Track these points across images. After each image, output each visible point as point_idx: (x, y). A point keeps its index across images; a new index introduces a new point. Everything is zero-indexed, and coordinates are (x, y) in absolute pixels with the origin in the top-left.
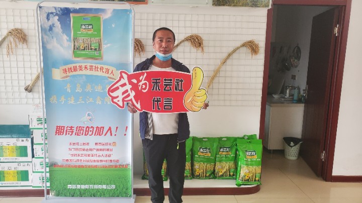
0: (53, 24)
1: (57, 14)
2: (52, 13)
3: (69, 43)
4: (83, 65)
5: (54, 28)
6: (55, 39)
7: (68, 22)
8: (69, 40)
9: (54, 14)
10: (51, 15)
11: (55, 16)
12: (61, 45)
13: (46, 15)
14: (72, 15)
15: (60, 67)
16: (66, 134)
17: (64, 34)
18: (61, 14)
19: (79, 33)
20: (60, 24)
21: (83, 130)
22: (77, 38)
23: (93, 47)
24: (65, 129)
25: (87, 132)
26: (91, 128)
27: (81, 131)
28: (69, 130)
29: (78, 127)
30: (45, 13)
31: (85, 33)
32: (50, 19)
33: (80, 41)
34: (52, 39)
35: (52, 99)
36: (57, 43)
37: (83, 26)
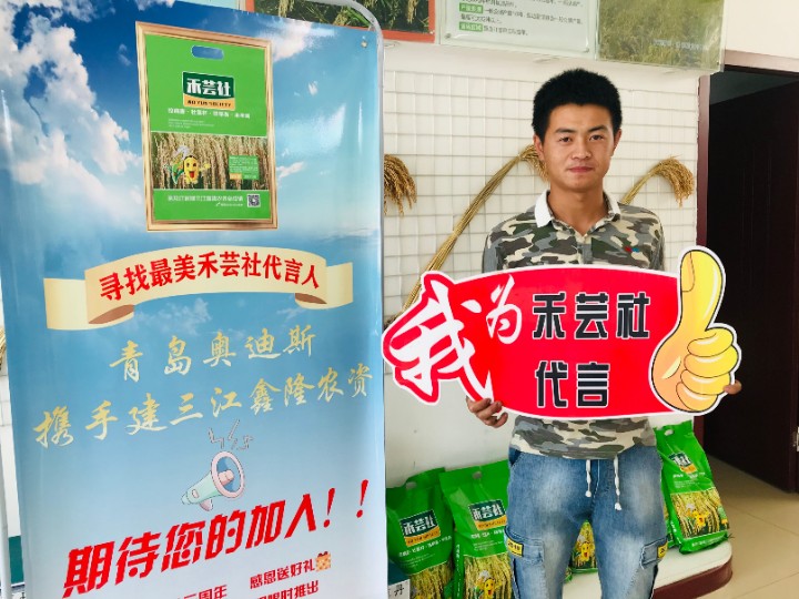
0: (49, 66)
1: (67, 20)
2: (42, 11)
3: (130, 156)
4: (196, 253)
5: (51, 85)
6: (58, 138)
7: (125, 60)
8: (133, 144)
9: (57, 16)
10: (35, 21)
11: (55, 25)
12: (93, 167)
13: (12, 18)
14: (141, 30)
15: (87, 272)
16: (120, 579)
17: (107, 113)
18: (86, 19)
19: (177, 111)
20: (84, 64)
21: (199, 535)
22: (166, 136)
23: (236, 176)
24: (116, 555)
25: (216, 542)
26: (232, 519)
27: (190, 541)
28: (133, 553)
29: (175, 528)
30: (4, 9)
31: (199, 113)
32: (33, 37)
33: (179, 150)
34: (43, 138)
35: (45, 426)
36: (68, 154)
37: (194, 81)
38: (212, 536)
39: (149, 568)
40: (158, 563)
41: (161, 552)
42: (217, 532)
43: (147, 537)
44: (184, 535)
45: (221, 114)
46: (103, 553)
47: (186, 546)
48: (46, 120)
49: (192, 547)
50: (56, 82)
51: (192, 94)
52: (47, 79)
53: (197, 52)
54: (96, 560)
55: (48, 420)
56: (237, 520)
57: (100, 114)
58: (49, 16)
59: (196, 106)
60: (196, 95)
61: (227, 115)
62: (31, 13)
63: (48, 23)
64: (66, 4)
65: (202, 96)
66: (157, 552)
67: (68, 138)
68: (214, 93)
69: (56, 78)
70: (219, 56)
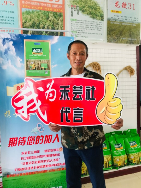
0: (8, 48)
1: (12, 40)
2: (7, 39)
3: (22, 64)
5: (9, 52)
6: (10, 61)
7: (22, 46)
8: (23, 62)
9: (10, 39)
10: (6, 41)
11: (10, 41)
12: (15, 66)
13: (2, 40)
14: (25, 41)
15: (14, 85)
16: (19, 145)
17: (18, 56)
18: (15, 40)
19: (31, 55)
20: (14, 48)
21: (34, 139)
22: (29, 60)
23: (43, 68)
24: (18, 140)
25: (37, 141)
26: (41, 137)
27: (32, 140)
28: (21, 140)
29: (29, 137)
30: (1, 39)
31: (35, 55)
32: (6, 43)
33: (31, 63)
34: (7, 61)
35: (6, 113)
36: (11, 64)
37: (35, 49)
38: (37, 140)
39: (24, 144)
40: (26, 143)
41: (27, 141)
42: (38, 139)
43: (24, 138)
44: (31, 138)
45: (40, 55)
46: (16, 139)
47: (31, 141)
48: (8, 58)
49: (33, 141)
50: (9, 51)
51: (34, 52)
52: (8, 51)
53: (35, 44)
54: (15, 141)
55: (7, 113)
56: (42, 137)
57: (17, 56)
58: (9, 40)
59: (35, 54)
60: (35, 52)
61: (41, 55)
62: (6, 39)
63: (8, 41)
64: (11, 37)
65: (36, 52)
66: (26, 141)
67: (11, 61)
68: (38, 52)
69: (10, 50)
70: (40, 44)
